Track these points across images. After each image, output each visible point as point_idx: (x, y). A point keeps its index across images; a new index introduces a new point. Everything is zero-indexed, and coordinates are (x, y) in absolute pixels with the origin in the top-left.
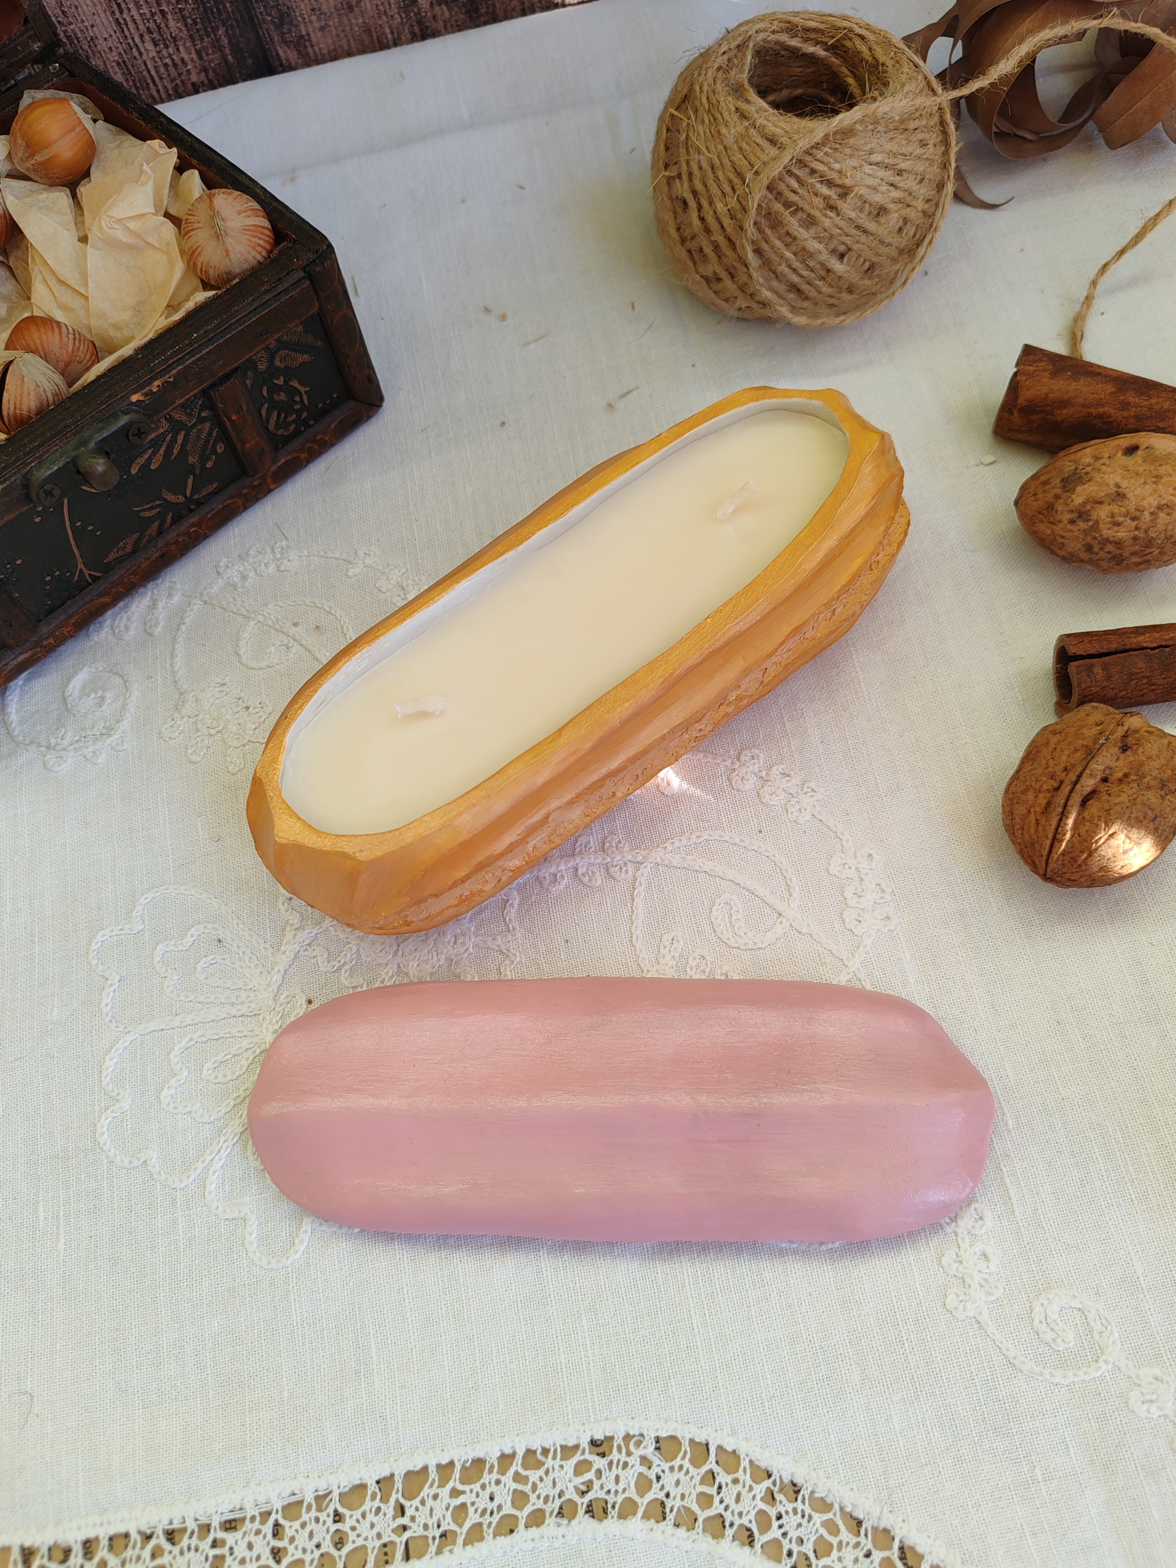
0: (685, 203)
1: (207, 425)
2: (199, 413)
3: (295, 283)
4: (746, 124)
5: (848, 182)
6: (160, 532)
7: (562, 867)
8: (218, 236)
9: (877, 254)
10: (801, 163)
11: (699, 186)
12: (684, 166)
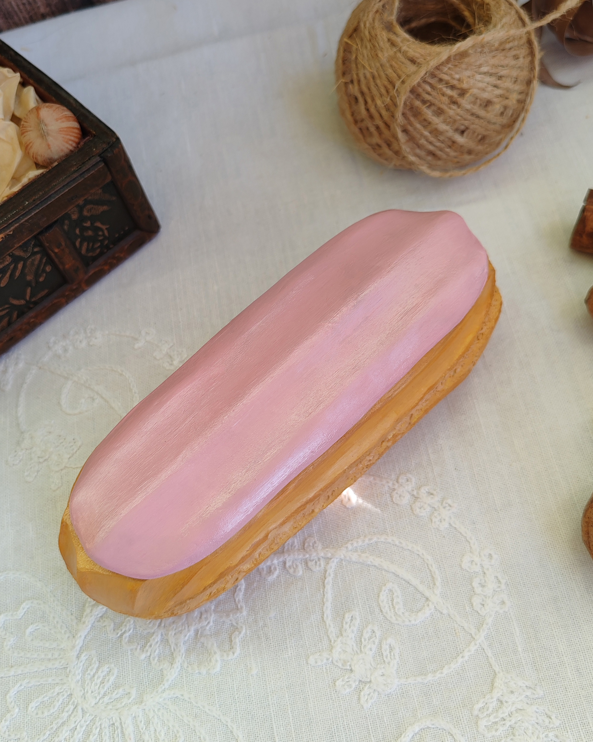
0: (356, 99)
1: (38, 256)
2: (33, 250)
3: (94, 165)
4: (395, 49)
5: (465, 86)
6: (9, 323)
7: (275, 562)
8: (43, 137)
9: (487, 130)
10: (433, 75)
11: (365, 89)
12: (355, 76)
